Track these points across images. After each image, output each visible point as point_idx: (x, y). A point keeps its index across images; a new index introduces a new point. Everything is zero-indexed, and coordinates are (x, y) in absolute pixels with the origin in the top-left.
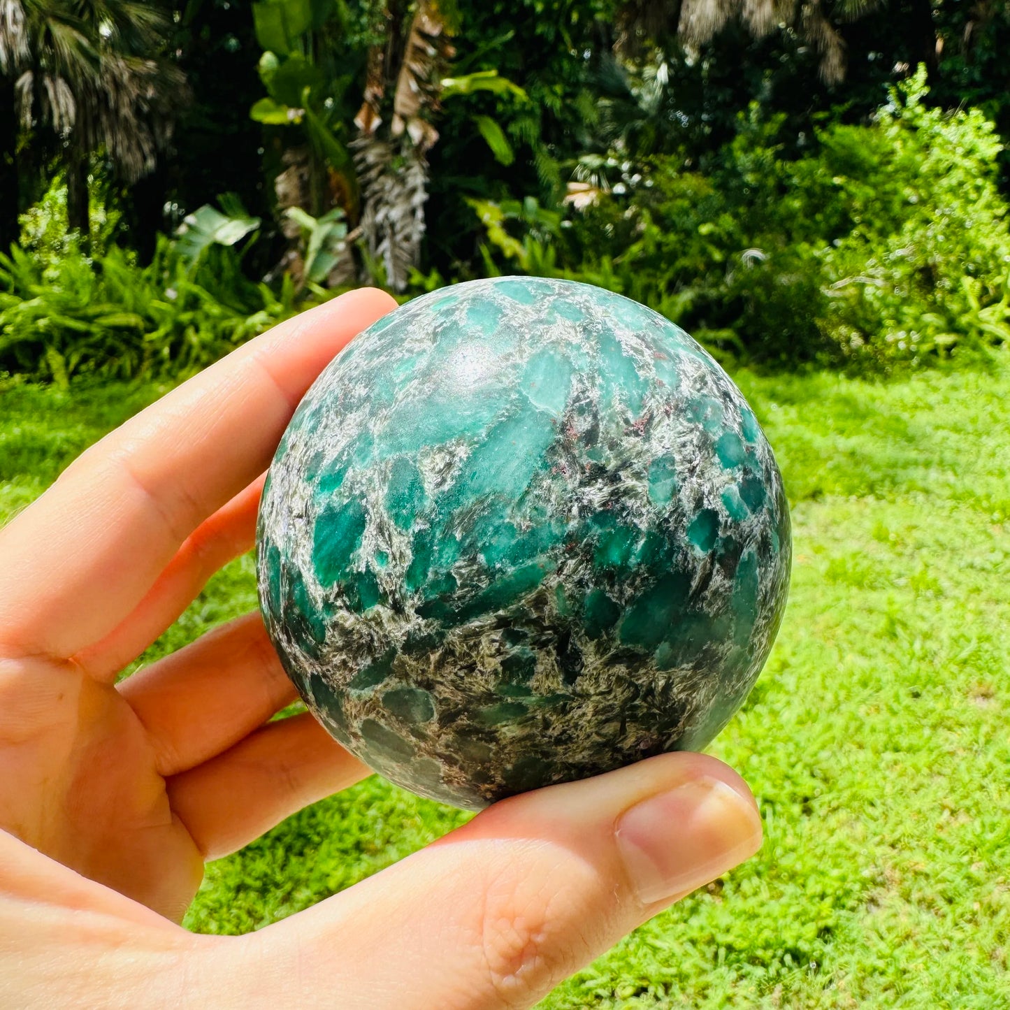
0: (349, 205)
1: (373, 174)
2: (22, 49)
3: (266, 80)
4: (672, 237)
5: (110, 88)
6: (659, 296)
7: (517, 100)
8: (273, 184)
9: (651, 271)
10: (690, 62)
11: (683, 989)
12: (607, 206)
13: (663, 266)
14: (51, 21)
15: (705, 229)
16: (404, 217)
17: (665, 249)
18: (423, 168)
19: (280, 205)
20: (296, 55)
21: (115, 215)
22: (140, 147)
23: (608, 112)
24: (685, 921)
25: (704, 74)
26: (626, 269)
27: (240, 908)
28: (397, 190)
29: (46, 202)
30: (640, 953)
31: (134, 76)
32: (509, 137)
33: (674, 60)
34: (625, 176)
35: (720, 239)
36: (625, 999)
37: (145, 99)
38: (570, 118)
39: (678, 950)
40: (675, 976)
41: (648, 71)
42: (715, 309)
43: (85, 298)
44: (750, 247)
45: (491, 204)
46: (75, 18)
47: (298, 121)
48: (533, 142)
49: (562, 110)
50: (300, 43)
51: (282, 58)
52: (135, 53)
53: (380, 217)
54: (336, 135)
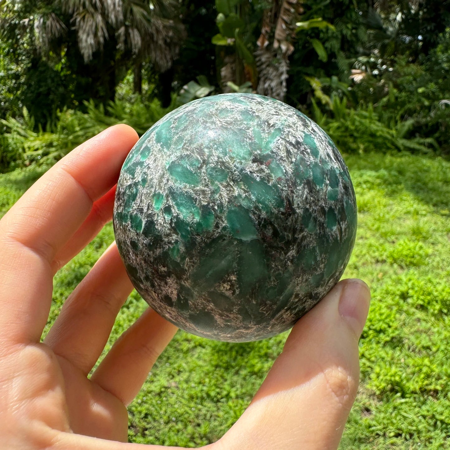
0: (253, 80)
1: (264, 66)
2: (121, 17)
3: (220, 25)
4: (403, 94)
5: (154, 32)
6: (396, 122)
7: (330, 32)
8: (220, 72)
9: (392, 110)
10: (413, 12)
11: (419, 437)
12: (371, 80)
13: (398, 108)
14: (132, 5)
15: (420, 90)
16: (277, 85)
17: (399, 100)
18: (286, 63)
19: (223, 81)
20: (233, 14)
21: (153, 86)
22: (166, 58)
23: (372, 36)
24: (420, 407)
25: (420, 17)
26: (380, 109)
27: (217, 374)
28: (274, 73)
29: (125, 81)
30: (398, 418)
31: (165, 27)
32: (326, 49)
33: (405, 11)
34: (379, 66)
35: (429, 95)
36: (390, 437)
37: (168, 37)
38: (354, 39)
39: (417, 420)
40: (415, 431)
41: (392, 16)
42: (424, 128)
43: (143, 120)
44: (444, 98)
45: (316, 80)
46: (141, 3)
47: (232, 44)
48: (336, 51)
49: (350, 36)
50: (234, 10)
51: (226, 16)
52: (165, 17)
53: (266, 85)
54: (249, 49)
